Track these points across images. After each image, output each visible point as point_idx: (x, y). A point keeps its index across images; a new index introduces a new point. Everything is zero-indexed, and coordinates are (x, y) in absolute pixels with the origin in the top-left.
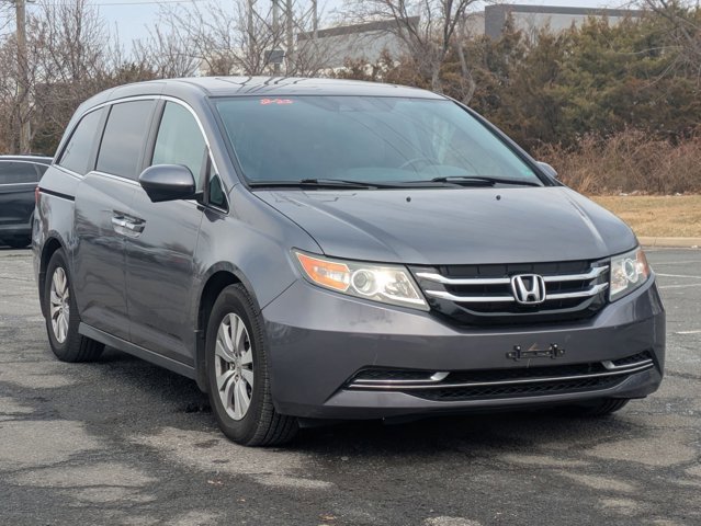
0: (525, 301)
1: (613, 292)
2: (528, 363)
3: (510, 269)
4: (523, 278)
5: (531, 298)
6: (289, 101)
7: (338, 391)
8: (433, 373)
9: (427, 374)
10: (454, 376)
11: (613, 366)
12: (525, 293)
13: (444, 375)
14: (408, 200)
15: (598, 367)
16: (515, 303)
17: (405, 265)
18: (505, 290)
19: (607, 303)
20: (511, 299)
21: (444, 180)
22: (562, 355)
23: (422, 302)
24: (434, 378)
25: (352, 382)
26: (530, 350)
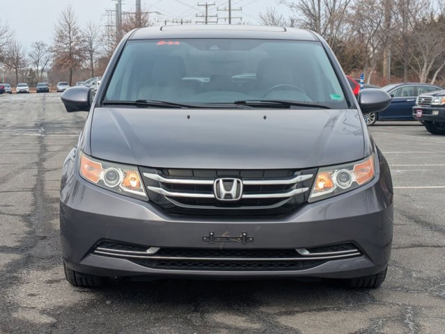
0: (222, 199)
1: (313, 195)
2: (221, 246)
3: (219, 173)
4: (224, 181)
5: (228, 196)
6: (177, 43)
7: (87, 255)
8: (148, 247)
9: (145, 248)
10: (163, 251)
11: (307, 253)
12: (223, 192)
13: (155, 250)
14: (189, 117)
15: (292, 252)
16: (215, 199)
17: (138, 166)
18: (209, 189)
19: (305, 203)
20: (211, 196)
21: (243, 103)
22: (251, 241)
23: (144, 194)
24: (148, 252)
25: (95, 249)
26: (223, 236)
